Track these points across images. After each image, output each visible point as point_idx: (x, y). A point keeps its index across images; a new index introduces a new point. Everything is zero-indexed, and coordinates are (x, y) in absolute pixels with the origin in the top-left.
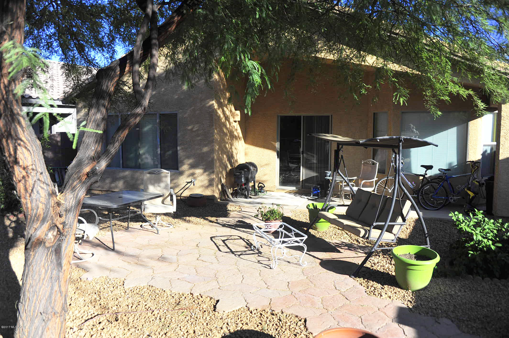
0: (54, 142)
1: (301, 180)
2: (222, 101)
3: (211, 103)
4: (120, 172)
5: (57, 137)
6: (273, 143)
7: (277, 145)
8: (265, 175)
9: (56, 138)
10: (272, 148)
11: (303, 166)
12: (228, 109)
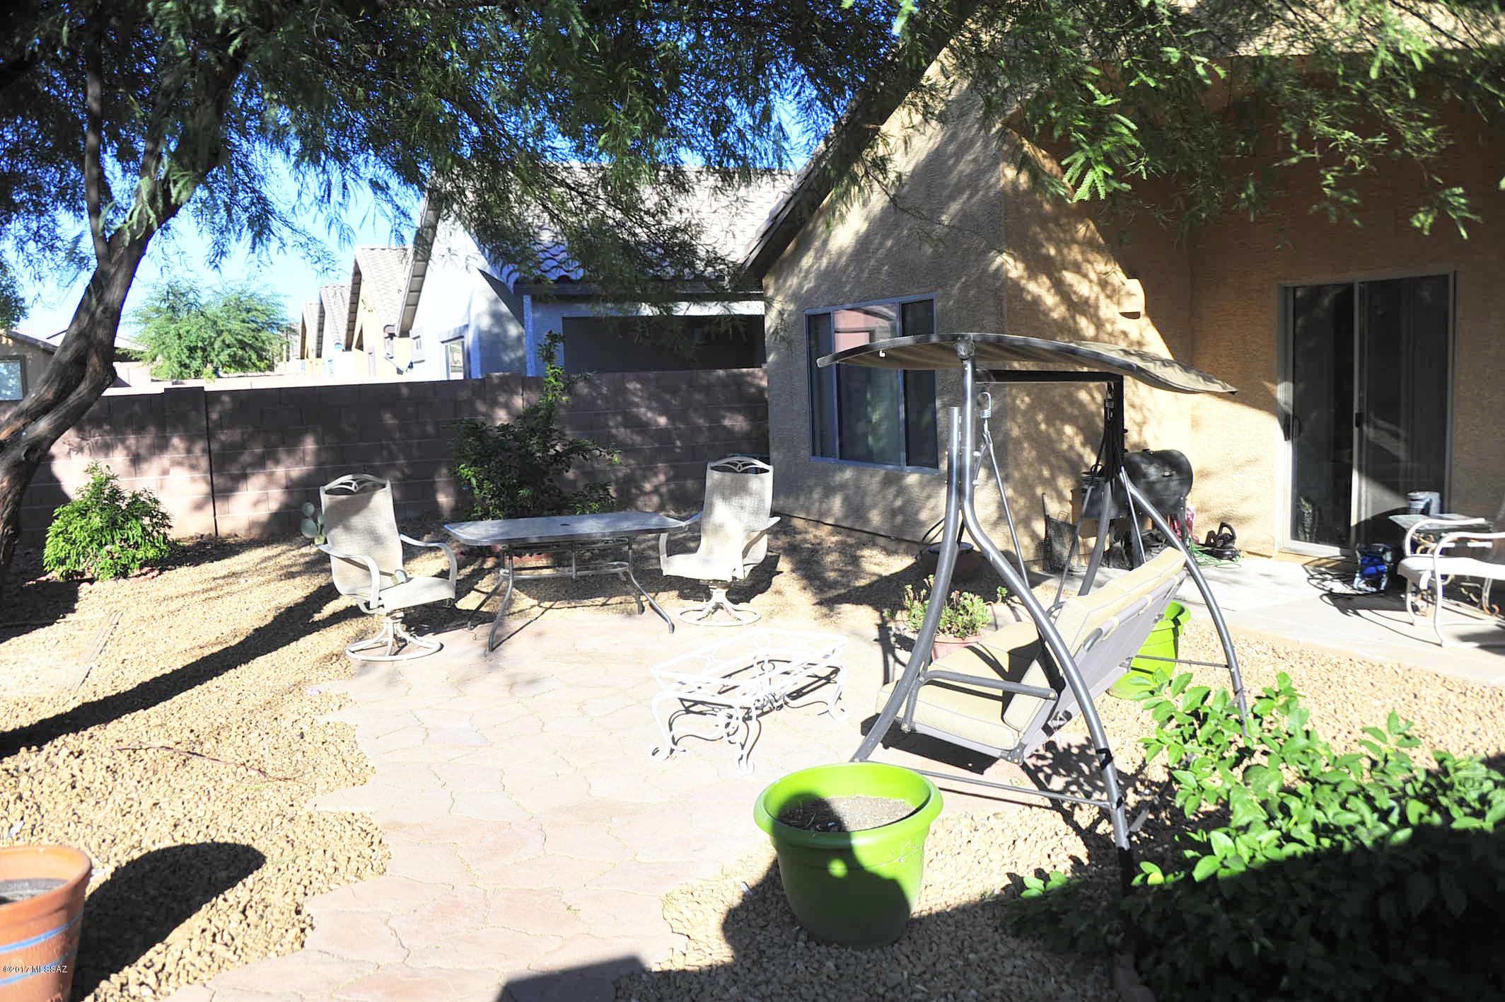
0: (753, 390)
1: (1354, 522)
2: (1052, 252)
3: (999, 260)
4: (835, 471)
5: (761, 379)
6: (1268, 385)
7: (1283, 392)
8: (1246, 499)
9: (757, 381)
10: (1265, 403)
11: (1360, 471)
12: (1085, 276)
